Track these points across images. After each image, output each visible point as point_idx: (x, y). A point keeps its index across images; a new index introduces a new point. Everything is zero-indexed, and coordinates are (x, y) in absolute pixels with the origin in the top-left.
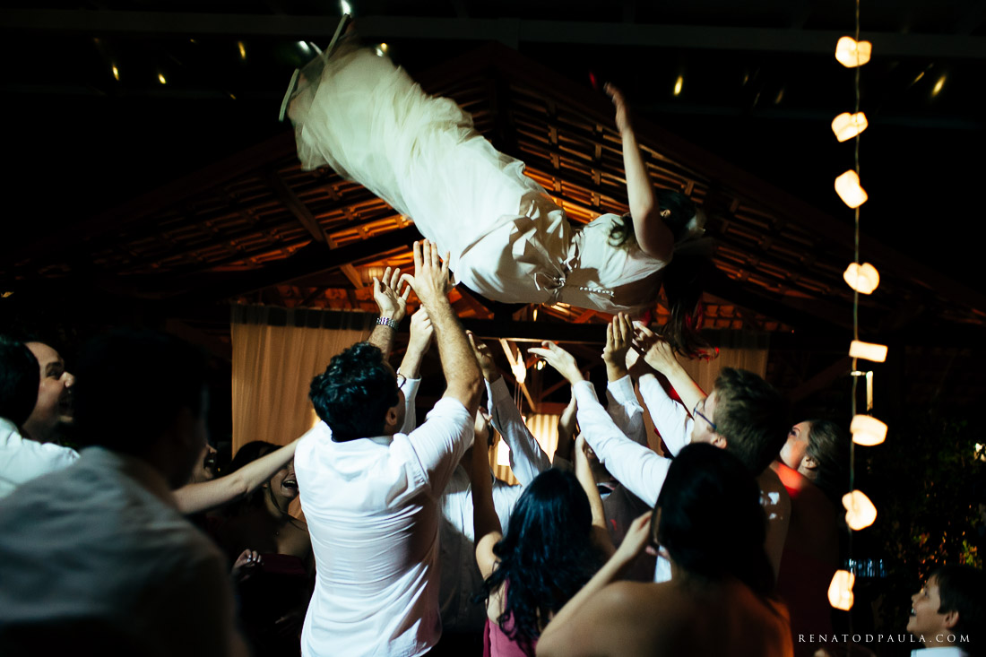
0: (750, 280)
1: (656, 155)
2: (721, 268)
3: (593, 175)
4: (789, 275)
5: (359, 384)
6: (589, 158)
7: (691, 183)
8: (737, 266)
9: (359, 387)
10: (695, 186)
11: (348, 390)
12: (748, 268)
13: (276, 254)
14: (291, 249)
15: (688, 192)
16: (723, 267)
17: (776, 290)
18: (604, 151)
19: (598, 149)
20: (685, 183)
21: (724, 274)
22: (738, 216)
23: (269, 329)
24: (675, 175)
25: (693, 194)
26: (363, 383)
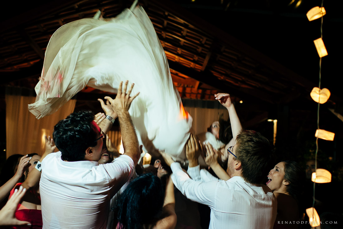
0: (227, 80)
1: (191, 26)
2: (215, 75)
3: (163, 34)
4: (243, 78)
5: (75, 131)
6: (161, 26)
7: (205, 39)
8: (221, 74)
9: (75, 132)
10: (207, 40)
11: (69, 133)
12: (226, 75)
13: (25, 65)
14: (32, 63)
15: (203, 42)
16: (216, 74)
17: (237, 84)
18: (168, 24)
19: (166, 22)
20: (203, 39)
21: (216, 77)
22: (224, 53)
23: (22, 98)
24: (199, 35)
25: (206, 43)
26: (77, 131)
